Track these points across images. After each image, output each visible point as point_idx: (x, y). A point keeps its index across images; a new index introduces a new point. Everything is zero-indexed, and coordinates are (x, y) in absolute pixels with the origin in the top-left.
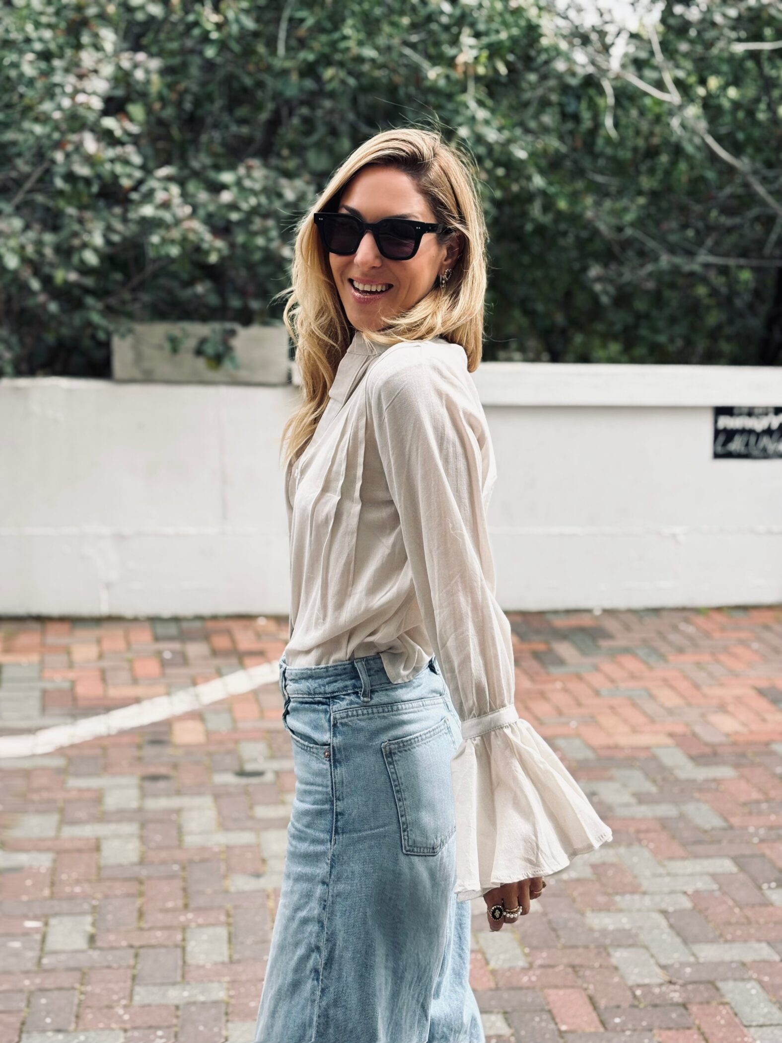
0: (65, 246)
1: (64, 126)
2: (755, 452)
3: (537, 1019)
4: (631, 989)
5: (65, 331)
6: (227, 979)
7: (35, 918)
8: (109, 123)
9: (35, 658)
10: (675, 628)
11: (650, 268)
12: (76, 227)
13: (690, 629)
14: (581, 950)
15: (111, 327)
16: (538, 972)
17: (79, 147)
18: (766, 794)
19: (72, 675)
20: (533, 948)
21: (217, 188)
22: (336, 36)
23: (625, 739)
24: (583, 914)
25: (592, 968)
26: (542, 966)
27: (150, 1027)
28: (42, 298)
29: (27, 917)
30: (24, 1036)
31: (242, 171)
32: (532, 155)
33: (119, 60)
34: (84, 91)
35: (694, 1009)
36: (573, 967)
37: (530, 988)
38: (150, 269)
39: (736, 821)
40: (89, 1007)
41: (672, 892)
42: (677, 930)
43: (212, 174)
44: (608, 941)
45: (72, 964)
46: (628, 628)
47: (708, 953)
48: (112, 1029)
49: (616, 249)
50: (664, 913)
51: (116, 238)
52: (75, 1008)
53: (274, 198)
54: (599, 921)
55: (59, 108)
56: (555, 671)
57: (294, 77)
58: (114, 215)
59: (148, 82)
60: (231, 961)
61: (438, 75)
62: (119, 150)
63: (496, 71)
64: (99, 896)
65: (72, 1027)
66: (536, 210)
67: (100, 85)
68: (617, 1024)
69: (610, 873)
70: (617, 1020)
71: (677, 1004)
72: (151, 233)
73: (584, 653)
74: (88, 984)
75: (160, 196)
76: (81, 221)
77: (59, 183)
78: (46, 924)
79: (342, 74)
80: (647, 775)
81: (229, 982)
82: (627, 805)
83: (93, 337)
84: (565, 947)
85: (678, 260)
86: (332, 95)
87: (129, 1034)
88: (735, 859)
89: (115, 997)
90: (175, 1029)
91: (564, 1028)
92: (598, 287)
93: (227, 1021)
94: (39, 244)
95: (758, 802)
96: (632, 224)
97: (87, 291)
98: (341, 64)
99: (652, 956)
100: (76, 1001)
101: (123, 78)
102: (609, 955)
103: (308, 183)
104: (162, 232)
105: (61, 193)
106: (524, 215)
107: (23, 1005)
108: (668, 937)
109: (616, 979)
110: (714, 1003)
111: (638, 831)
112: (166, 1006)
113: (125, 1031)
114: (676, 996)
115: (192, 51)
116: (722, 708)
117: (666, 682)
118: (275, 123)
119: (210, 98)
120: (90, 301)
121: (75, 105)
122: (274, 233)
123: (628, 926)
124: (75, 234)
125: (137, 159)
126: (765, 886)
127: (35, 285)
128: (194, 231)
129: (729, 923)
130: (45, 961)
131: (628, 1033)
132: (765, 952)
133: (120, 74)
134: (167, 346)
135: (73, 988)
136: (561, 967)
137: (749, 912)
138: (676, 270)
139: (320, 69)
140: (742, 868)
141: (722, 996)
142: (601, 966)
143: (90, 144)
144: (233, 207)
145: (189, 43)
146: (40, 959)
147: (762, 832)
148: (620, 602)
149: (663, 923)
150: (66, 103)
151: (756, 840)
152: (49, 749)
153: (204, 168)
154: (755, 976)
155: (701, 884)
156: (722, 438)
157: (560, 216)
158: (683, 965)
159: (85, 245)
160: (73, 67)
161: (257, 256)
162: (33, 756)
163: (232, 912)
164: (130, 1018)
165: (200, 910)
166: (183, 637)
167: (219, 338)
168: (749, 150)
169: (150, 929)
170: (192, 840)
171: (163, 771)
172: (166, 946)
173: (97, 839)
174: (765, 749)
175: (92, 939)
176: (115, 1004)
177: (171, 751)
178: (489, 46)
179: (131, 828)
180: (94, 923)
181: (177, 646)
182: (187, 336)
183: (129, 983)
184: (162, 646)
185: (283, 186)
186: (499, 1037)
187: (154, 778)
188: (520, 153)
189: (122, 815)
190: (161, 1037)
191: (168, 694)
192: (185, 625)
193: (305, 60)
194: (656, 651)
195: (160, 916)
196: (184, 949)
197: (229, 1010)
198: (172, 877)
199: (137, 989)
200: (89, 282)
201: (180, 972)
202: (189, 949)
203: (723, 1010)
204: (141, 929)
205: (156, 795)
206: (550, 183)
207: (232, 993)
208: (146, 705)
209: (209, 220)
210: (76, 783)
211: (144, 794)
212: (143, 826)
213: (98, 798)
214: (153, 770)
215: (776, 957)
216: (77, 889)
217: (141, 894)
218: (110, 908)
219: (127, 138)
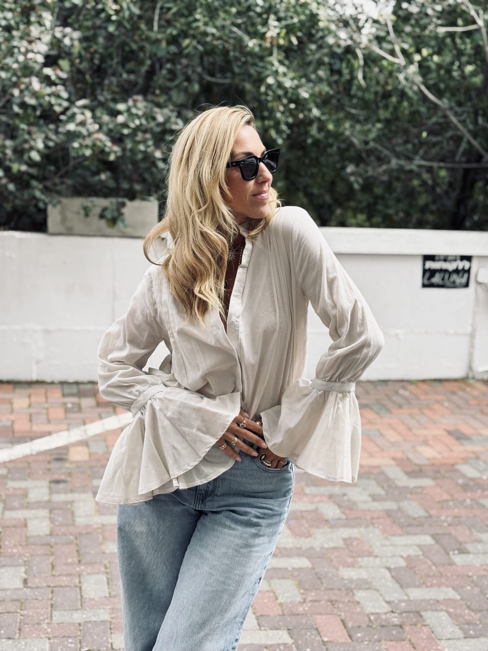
0: (19, 148)
1: (19, 73)
2: (448, 284)
3: (309, 634)
4: (368, 615)
5: (18, 202)
6: (109, 607)
8: (48, 71)
10: (397, 393)
11: (384, 167)
12: (27, 137)
13: (406, 393)
14: (336, 591)
15: (47, 200)
16: (309, 605)
17: (29, 86)
18: (452, 496)
21: (115, 114)
22: (191, 19)
24: (337, 569)
25: (343, 603)
26: (311, 601)
27: (64, 637)
28: (4, 181)
31: (130, 103)
32: (312, 95)
33: (54, 32)
34: (33, 52)
35: (407, 628)
36: (331, 602)
37: (304, 614)
38: (72, 163)
39: (433, 512)
40: (25, 624)
41: (393, 556)
42: (397, 579)
43: (111, 105)
44: (353, 586)
45: (15, 597)
46: (367, 393)
47: (416, 594)
48: (42, 638)
49: (364, 155)
50: (389, 569)
51: (51, 144)
52: (18, 624)
53: (150, 120)
54: (348, 573)
55: (17, 61)
57: (164, 44)
58: (50, 130)
59: (72, 45)
60: (110, 596)
61: (254, 44)
62: (53, 88)
63: (290, 42)
65: (17, 636)
66: (314, 130)
67: (42, 47)
68: (359, 638)
69: (355, 543)
70: (359, 635)
71: (397, 625)
72: (73, 141)
74: (25, 609)
75: (79, 118)
76: (29, 133)
77: (16, 109)
79: (194, 43)
80: (378, 483)
81: (110, 609)
82: (365, 502)
83: (36, 206)
84: (326, 589)
85: (402, 162)
86: (187, 56)
87: (52, 641)
88: (433, 536)
89: (42, 618)
90: (80, 638)
91: (326, 639)
92: (352, 179)
93: (111, 633)
94: (3, 147)
95: (447, 501)
96: (374, 140)
97: (32, 177)
98: (194, 37)
100: (19, 620)
101: (56, 43)
102: (354, 594)
103: (172, 111)
104: (80, 140)
105: (17, 115)
106: (307, 133)
108: (391, 584)
109: (358, 610)
110: (419, 625)
111: (372, 518)
112: (73, 624)
113: (49, 639)
114: (396, 621)
115: (100, 27)
116: (425, 442)
117: (391, 427)
118: (151, 73)
119: (110, 56)
120: (34, 183)
121: (26, 59)
122: (150, 143)
123: (365, 577)
124: (26, 141)
125: (65, 95)
126: (451, 553)
127: (1, 173)
128: (101, 141)
129: (428, 576)
131: (366, 643)
132: (451, 594)
133: (55, 41)
134: (82, 212)
135: (16, 612)
136: (323, 602)
137: (441, 569)
138: (401, 169)
139: (181, 40)
140: (437, 541)
141: (424, 621)
142: (349, 601)
143: (36, 84)
144: (125, 125)
145: (98, 22)
147: (450, 519)
149: (388, 575)
150: (21, 58)
151: (445, 524)
153: (107, 100)
154: (445, 608)
155: (413, 552)
156: (427, 275)
157: (329, 134)
158: (400, 601)
159: (32, 148)
160: (26, 36)
161: (140, 156)
163: (109, 565)
164: (52, 631)
165: (88, 564)
166: (81, 394)
167: (114, 207)
168: (448, 95)
169: (59, 575)
170: (80, 521)
171: (63, 477)
172: (69, 587)
173: (25, 519)
174: (451, 468)
175: (25, 581)
176: (42, 622)
177: (67, 465)
178: (287, 27)
179: (44, 513)
180: (25, 573)
181: (75, 400)
182: (95, 206)
183: (50, 608)
184: (67, 400)
185: (156, 113)
186: (285, 644)
187: (57, 482)
188: (304, 94)
189: (39, 505)
190: (71, 643)
191: (68, 430)
192: (82, 387)
193: (171, 34)
194: (384, 407)
195: (64, 567)
196: (80, 588)
197: (112, 627)
198: (70, 543)
199: (55, 613)
200: (33, 171)
201: (79, 603)
202: (83, 588)
203: (425, 629)
204: (54, 576)
205: (58, 492)
206: (323, 114)
207: (113, 616)
208: (54, 436)
209: (109, 133)
210: (12, 484)
211: (51, 492)
212: (51, 511)
213: (25, 494)
214: (56, 477)
215: (458, 597)
216: (15, 551)
217: (52, 554)
218: (35, 562)
219: (59, 81)
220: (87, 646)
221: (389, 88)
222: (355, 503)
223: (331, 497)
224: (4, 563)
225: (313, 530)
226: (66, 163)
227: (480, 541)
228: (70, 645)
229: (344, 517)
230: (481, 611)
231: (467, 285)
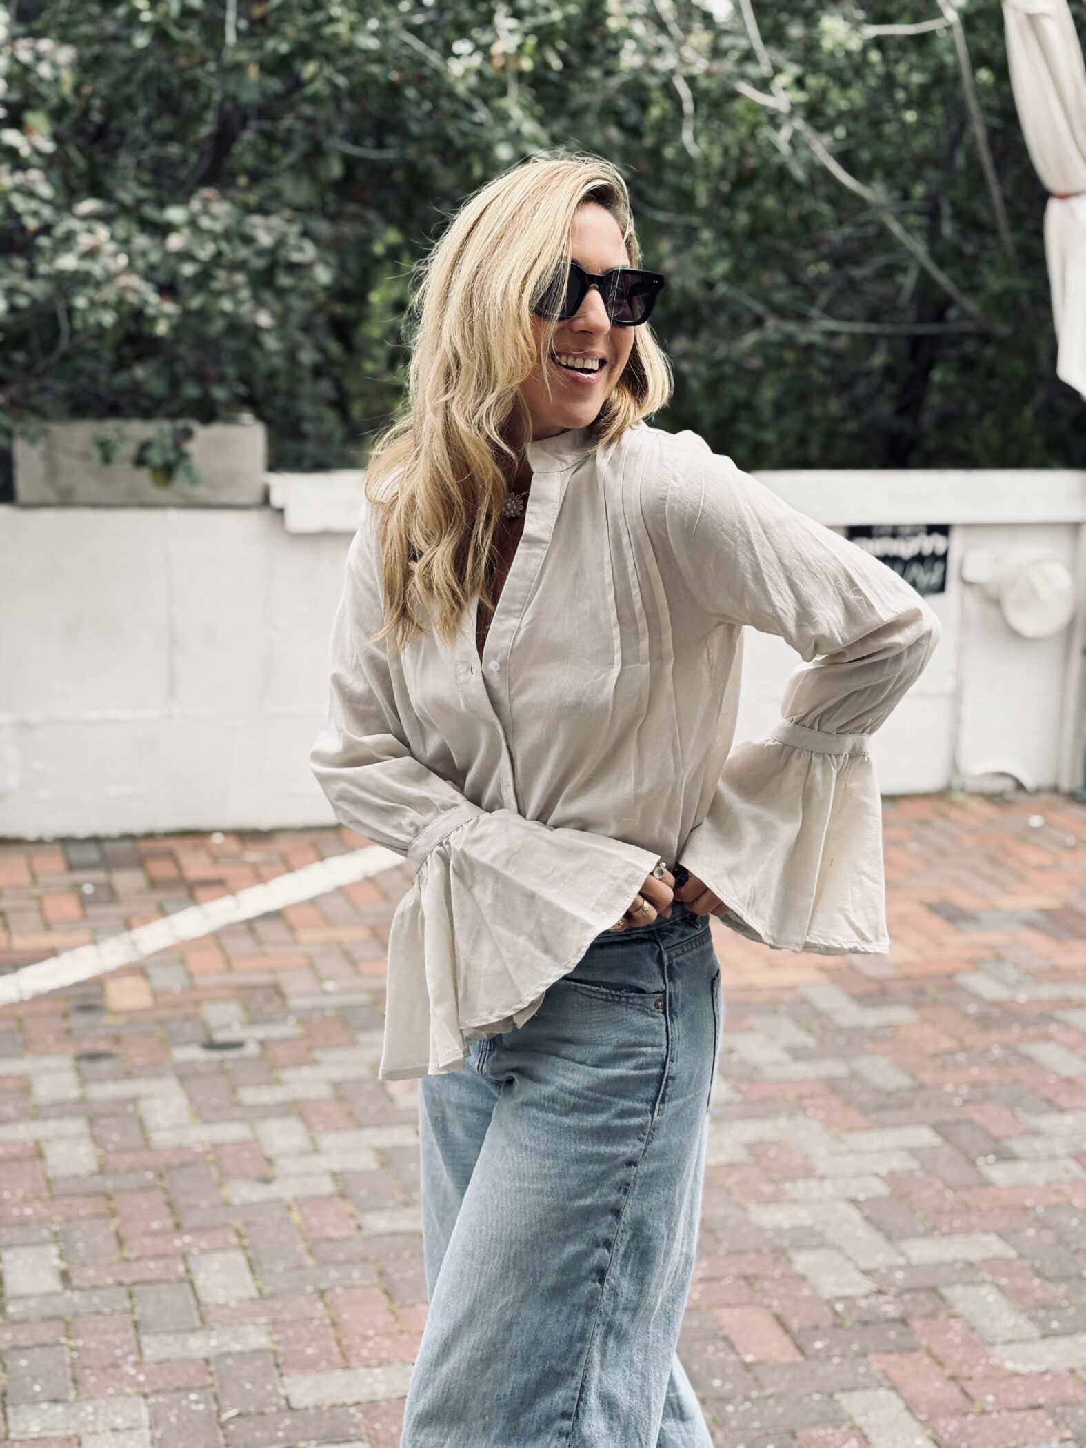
3: (711, 1349)
4: (830, 1303)
6: (263, 1319)
8: (11, 137)
11: (750, 339)
14: (751, 1256)
15: (15, 428)
16: (701, 1287)
18: (960, 1040)
21: (160, 230)
22: (319, 16)
23: (761, 977)
24: (745, 1209)
25: (773, 1279)
26: (703, 1280)
27: (178, 1389)
30: (10, 1410)
31: (196, 205)
33: (14, 48)
35: (917, 1325)
36: (746, 1278)
37: (693, 1309)
38: (64, 344)
39: (927, 1077)
40: (85, 1368)
41: (859, 1175)
42: (876, 1224)
43: (150, 211)
44: (786, 1243)
45: (48, 1311)
47: (922, 1251)
48: (128, 1396)
49: (705, 312)
50: (854, 1202)
51: (22, 301)
52: (69, 1371)
53: (237, 243)
54: (769, 1217)
57: (253, 72)
58: (14, 269)
59: (57, 81)
60: (262, 1296)
62: (19, 178)
63: (546, 65)
64: (57, 1218)
65: (72, 1395)
68: (818, 1351)
69: (772, 1152)
70: (819, 1345)
71: (893, 1321)
72: (74, 294)
74: (77, 1336)
75: (84, 241)
79: (328, 71)
80: (798, 1022)
81: (267, 1324)
82: (778, 1064)
84: (730, 1253)
85: (790, 327)
86: (313, 99)
87: (152, 1400)
88: (937, 1127)
89: (119, 1353)
90: (213, 1390)
91: (749, 1358)
93: (281, 1375)
95: (951, 1052)
96: (725, 278)
98: (327, 58)
99: (849, 1259)
100: (68, 1360)
101: (20, 75)
102: (790, 1261)
103: (290, 222)
104: (90, 291)
108: (864, 1233)
109: (806, 1292)
110: (942, 1316)
111: (800, 1097)
112: (192, 1361)
113: (145, 1396)
114: (890, 1309)
115: (115, 38)
118: (224, 139)
119: (130, 104)
122: (245, 293)
123: (808, 1222)
125: (45, 190)
126: (980, 1161)
128: (135, 291)
129: (940, 1212)
131: (836, 1360)
132: (995, 1247)
133: (17, 69)
134: (96, 454)
135: (57, 1344)
136: (727, 1281)
137: (965, 1196)
138: (788, 342)
139: (297, 64)
140: (946, 1138)
141: (950, 1307)
142: (783, 1276)
144: (186, 255)
145: (110, 27)
146: (3, 1307)
147: (964, 1090)
149: (855, 1215)
151: (957, 1102)
153: (140, 202)
154: (989, 1278)
155: (897, 1163)
158: (893, 1268)
161: (218, 326)
163: (244, 1231)
164: (147, 1379)
165: (199, 1230)
166: (108, 863)
167: (169, 441)
168: (879, 174)
169: (139, 1259)
170: (160, 1138)
171: (102, 1046)
172: (167, 1281)
173: (37, 1143)
174: (948, 981)
175: (65, 1276)
176: (121, 1362)
177: (107, 1019)
178: (536, 30)
179: (77, 1126)
180: (61, 1256)
181: (100, 876)
182: (123, 438)
183: (132, 1333)
184: (79, 877)
185: (254, 227)
187: (93, 1057)
189: (60, 1109)
190: (197, 1402)
191: (94, 942)
192: (108, 847)
193: (275, 51)
195: (147, 1241)
196: (192, 1283)
197: (280, 1360)
198: (147, 1188)
199: (145, 1340)
201: (196, 1315)
202: (199, 1282)
203: (956, 1325)
204: (127, 1260)
205: (100, 1080)
207: (277, 1337)
208: (66, 958)
209: (149, 274)
211: (83, 1081)
212: (92, 1121)
213: (25, 1088)
214: (88, 1046)
215: (1012, 1254)
216: (28, 1211)
217: (113, 1213)
218: (78, 1234)
219: (36, 160)
220: (233, 1407)
221: (752, 162)
222: (756, 1068)
224: (8, 1239)
226: (49, 347)
227: (1036, 1133)
228: (194, 1407)
229: (738, 1098)
230: (1065, 1279)
231: (941, 588)
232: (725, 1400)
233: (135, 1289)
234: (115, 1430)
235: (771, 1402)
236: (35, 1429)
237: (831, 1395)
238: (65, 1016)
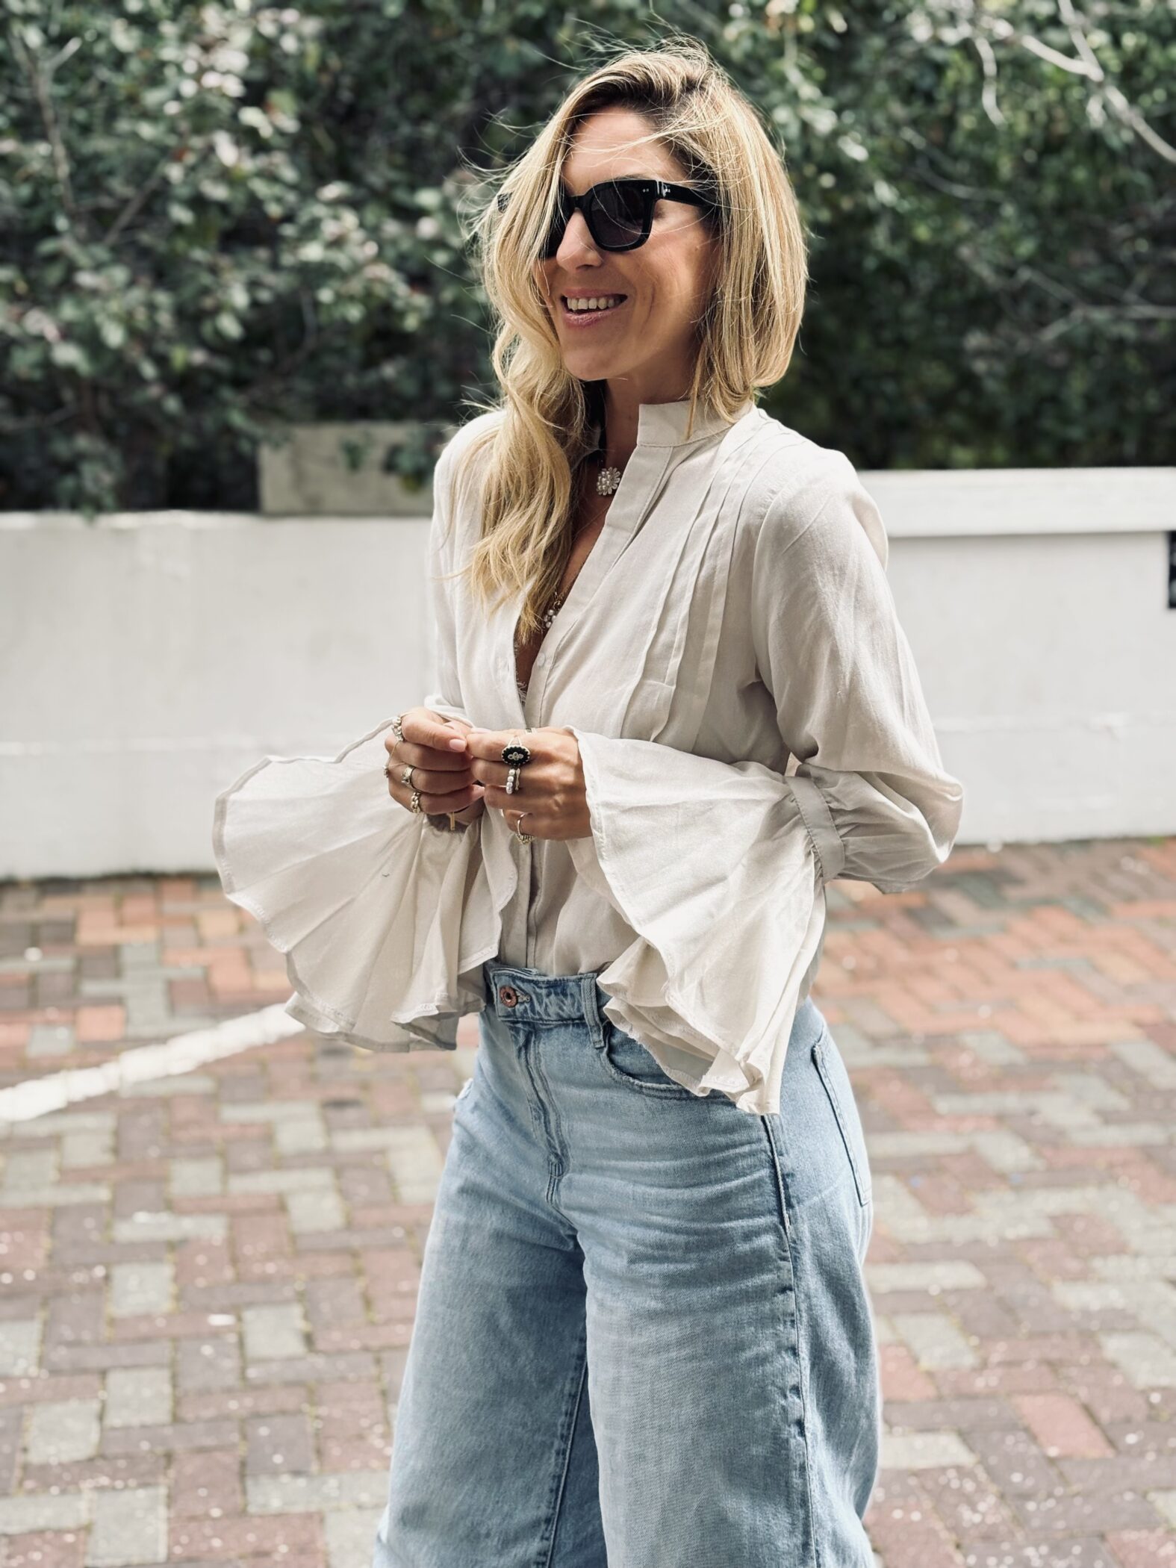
0: (191, 309)
1: (184, 126)
3: (1010, 1440)
4: (1145, 1393)
5: (187, 440)
7: (223, 1311)
8: (251, 116)
9: (149, 934)
10: (1116, 867)
11: (1057, 328)
12: (206, 279)
13: (1140, 868)
14: (1056, 1339)
15: (258, 430)
16: (998, 1372)
17: (207, 156)
19: (205, 957)
20: (986, 1339)
21: (411, 215)
23: (1068, 1032)
24: (1047, 1286)
25: (1080, 1365)
26: (1000, 1364)
28: (154, 391)
29: (209, 1310)
30: (249, 1483)
31: (450, 186)
32: (872, 153)
33: (258, 22)
34: (214, 69)
36: (1050, 1364)
37: (991, 1395)
38: (310, 342)
40: (331, 1438)
43: (401, 195)
44: (1094, 1325)
45: (290, 1376)
46: (1044, 869)
49: (1005, 302)
51: (264, 296)
52: (312, 1441)
54: (1077, 1297)
55: (178, 97)
56: (944, 935)
57: (509, 42)
58: (257, 261)
62: (261, 161)
63: (828, 26)
64: (301, 1277)
65: (314, 1468)
66: (880, 236)
67: (233, 58)
68: (1131, 1446)
69: (1079, 1226)
70: (1131, 1439)
72: (319, 286)
73: (983, 905)
74: (321, 1404)
75: (330, 229)
76: (214, 270)
77: (181, 214)
78: (239, 1319)
80: (1110, 1082)
82: (1087, 1128)
83: (233, 449)
84: (1032, 1336)
85: (1100, 315)
89: (365, 1423)
91: (1053, 1452)
92: (980, 366)
94: (152, 307)
97: (218, 378)
99: (1166, 1344)
100: (311, 1430)
101: (263, 50)
102: (1099, 1347)
104: (336, 284)
105: (179, 228)
106: (864, 247)
107: (235, 1437)
109: (1117, 1380)
111: (1111, 1165)
115: (365, 8)
117: (1117, 948)
118: (480, 118)
119: (381, 81)
120: (227, 393)
121: (202, 90)
123: (1120, 1304)
124: (206, 291)
125: (289, 174)
127: (149, 370)
128: (380, 281)
130: (252, 1373)
131: (1151, 1456)
133: (261, 44)
134: (342, 459)
135: (299, 1412)
136: (1030, 1366)
138: (1098, 332)
139: (552, 28)
142: (1091, 1362)
143: (227, 152)
144: (438, 243)
146: (243, 1370)
148: (1029, 831)
149: (1172, 1296)
150: (188, 89)
152: (188, 1066)
153: (391, 185)
157: (917, 250)
159: (221, 308)
160: (191, 34)
161: (471, 318)
162: (168, 1077)
167: (419, 444)
169: (386, 1322)
170: (410, 1193)
171: (349, 1093)
173: (280, 1195)
175: (309, 1339)
176: (366, 1433)
177: (354, 1064)
179: (321, 1177)
180: (306, 1317)
182: (371, 443)
183: (378, 1403)
186: (959, 1469)
187: (340, 1104)
188: (855, 150)
189: (304, 1160)
193: (528, 16)
194: (1092, 903)
198: (395, 1246)
200: (222, 365)
204: (374, 1323)
205: (347, 1128)
206: (902, 196)
209: (400, 264)
210: (234, 1114)
211: (329, 1129)
212: (339, 1171)
213: (267, 1136)
214: (336, 1092)
216: (271, 1268)
217: (359, 1272)
218: (323, 1294)
219: (277, 141)
221: (1061, 128)
222: (1061, 1133)
223: (1001, 1119)
225: (976, 1199)
226: (295, 345)
229: (1040, 1164)
232: (1026, 1496)
233: (385, 1355)
234: (360, 1507)
235: (1078, 1501)
236: (276, 1504)
237: (1144, 1495)
238: (311, 1059)
